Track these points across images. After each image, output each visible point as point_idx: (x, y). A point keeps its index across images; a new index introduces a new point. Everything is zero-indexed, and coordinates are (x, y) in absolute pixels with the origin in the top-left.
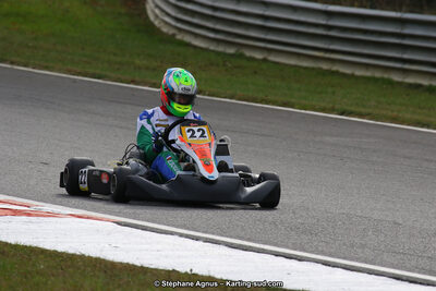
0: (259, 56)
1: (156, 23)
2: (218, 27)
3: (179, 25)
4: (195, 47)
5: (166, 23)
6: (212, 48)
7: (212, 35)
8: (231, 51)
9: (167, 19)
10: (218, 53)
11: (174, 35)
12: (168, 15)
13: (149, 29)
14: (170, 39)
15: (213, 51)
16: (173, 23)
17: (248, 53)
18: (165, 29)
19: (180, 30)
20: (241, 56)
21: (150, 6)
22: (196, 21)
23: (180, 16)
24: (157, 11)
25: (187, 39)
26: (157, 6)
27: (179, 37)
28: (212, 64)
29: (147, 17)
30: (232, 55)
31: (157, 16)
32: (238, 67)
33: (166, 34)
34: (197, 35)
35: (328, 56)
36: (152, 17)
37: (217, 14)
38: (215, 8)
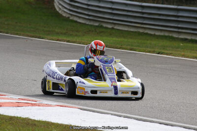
0: (110, 26)
1: (60, 12)
2: (90, 13)
3: (71, 13)
4: (80, 23)
5: (65, 12)
6: (87, 23)
7: (87, 17)
8: (97, 24)
9: (65, 10)
10: (91, 26)
11: (69, 17)
12: (66, 8)
13: (58, 15)
14: (67, 20)
15: (88, 25)
16: (68, 12)
17: (105, 25)
18: (64, 15)
19: (71, 15)
20: (102, 27)
21: (56, 5)
22: (79, 11)
23: (71, 9)
24: (60, 7)
25: (76, 19)
26: (60, 4)
27: (71, 18)
28: (90, 31)
29: (55, 9)
30: (96, 26)
31: (60, 9)
32: (102, 32)
33: (65, 17)
34: (80, 17)
35: (142, 26)
36: (58, 10)
37: (90, 8)
38: (88, 5)
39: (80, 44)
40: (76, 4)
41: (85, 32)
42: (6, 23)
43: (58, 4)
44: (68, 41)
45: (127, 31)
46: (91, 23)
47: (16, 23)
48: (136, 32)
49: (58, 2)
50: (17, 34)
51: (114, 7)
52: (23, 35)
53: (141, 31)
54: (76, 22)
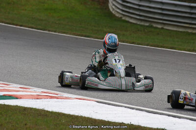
0: (159, 26)
1: (113, 12)
2: (141, 14)
3: (124, 13)
4: (131, 23)
5: (118, 12)
6: (138, 23)
7: (138, 17)
8: (147, 24)
9: (118, 10)
10: (141, 25)
11: (121, 17)
12: (119, 8)
13: (110, 15)
14: (120, 19)
15: (139, 25)
16: (121, 12)
17: (155, 25)
18: (117, 15)
19: (124, 15)
20: (152, 27)
21: (110, 5)
22: (131, 11)
23: (124, 9)
24: (114, 7)
25: (127, 19)
26: (114, 5)
27: (123, 18)
28: (139, 30)
29: (109, 9)
30: (147, 26)
31: (113, 9)
32: (150, 32)
33: (118, 17)
34: (131, 18)
35: (191, 26)
36: (111, 10)
37: (141, 8)
38: (140, 6)
40: (128, 5)
41: (133, 32)
42: (57, 22)
43: (112, 5)
45: (176, 31)
46: (142, 23)
48: (184, 32)
49: (112, 3)
51: (164, 7)
52: (71, 34)
53: (190, 31)
54: (128, 22)
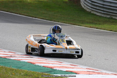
1: (85, 8)
2: (105, 10)
3: (92, 9)
5: (88, 8)
6: (103, 16)
7: (102, 12)
8: (109, 17)
10: (106, 17)
11: (90, 12)
12: (89, 6)
16: (90, 8)
17: (114, 17)
18: (88, 10)
20: (112, 18)
21: (82, 4)
22: (97, 8)
23: (92, 7)
24: (85, 5)
25: (95, 13)
26: (85, 3)
27: (92, 12)
28: (106, 21)
29: (81, 6)
31: (85, 6)
32: (114, 22)
33: (88, 11)
34: (98, 12)
36: (83, 7)
37: (104, 6)
38: (104, 5)
39: (105, 30)
41: (104, 22)
42: (55, 15)
43: (83, 3)
44: (97, 28)
47: (61, 15)
50: (64, 23)
52: (68, 24)
54: (95, 15)
